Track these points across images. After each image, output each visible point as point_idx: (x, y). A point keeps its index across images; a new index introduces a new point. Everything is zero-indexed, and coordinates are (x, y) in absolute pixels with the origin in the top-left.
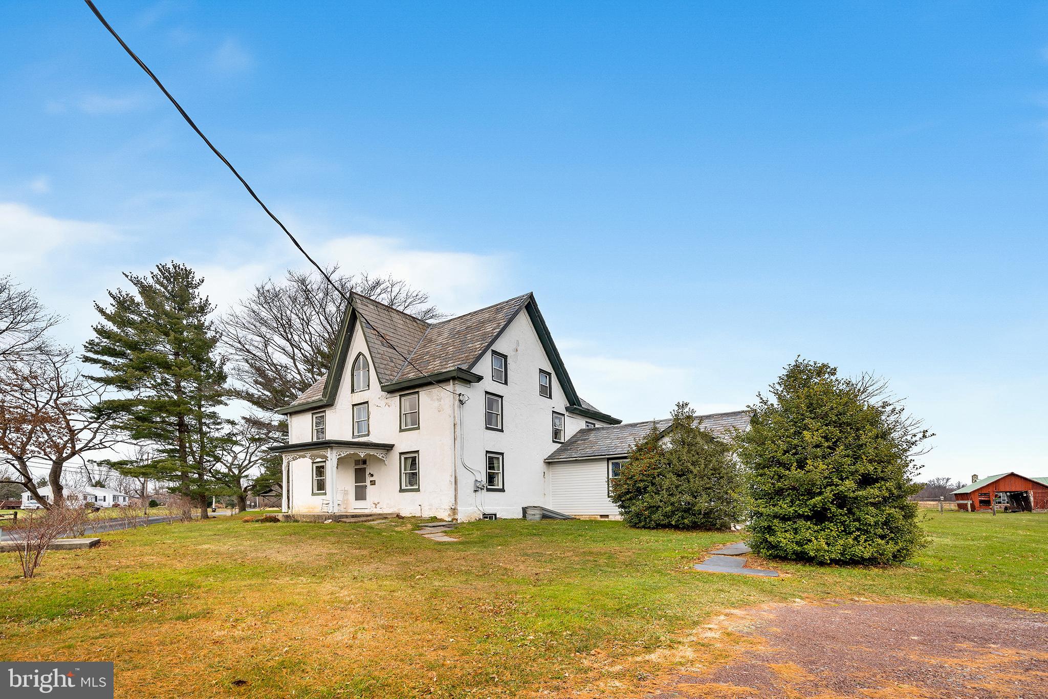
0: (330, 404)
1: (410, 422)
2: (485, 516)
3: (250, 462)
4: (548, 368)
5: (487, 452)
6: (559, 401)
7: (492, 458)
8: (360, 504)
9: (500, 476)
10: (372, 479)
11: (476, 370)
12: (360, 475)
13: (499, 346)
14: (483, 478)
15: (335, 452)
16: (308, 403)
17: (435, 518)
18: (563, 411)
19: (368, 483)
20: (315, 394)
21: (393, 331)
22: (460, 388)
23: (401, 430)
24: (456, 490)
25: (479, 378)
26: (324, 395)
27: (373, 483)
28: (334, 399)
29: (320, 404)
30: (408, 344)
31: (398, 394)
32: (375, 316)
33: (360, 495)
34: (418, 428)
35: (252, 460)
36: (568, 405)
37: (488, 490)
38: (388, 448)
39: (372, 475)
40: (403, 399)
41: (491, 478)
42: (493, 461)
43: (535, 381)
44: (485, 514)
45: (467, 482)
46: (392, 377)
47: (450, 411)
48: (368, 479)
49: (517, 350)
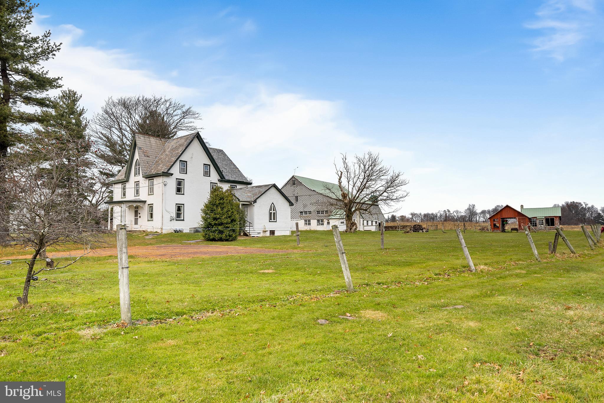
0: (127, 181)
1: (151, 191)
2: (176, 231)
3: (102, 198)
4: (208, 162)
5: (176, 204)
6: (214, 177)
7: (180, 206)
8: (136, 226)
9: (183, 214)
10: (140, 215)
11: (171, 171)
12: (136, 213)
13: (183, 158)
14: (174, 215)
15: (124, 205)
16: (120, 180)
17: (157, 232)
18: (217, 182)
19: (138, 217)
20: (121, 176)
21: (150, 148)
22: (165, 179)
23: (149, 195)
24: (162, 220)
25: (172, 174)
26: (125, 177)
27: (140, 217)
28: (129, 179)
29: (124, 181)
30: (156, 153)
31: (148, 179)
32: (143, 142)
33: (136, 223)
34: (153, 194)
35: (103, 197)
36: (220, 178)
37: (176, 220)
38: (145, 202)
39: (140, 214)
40: (150, 181)
41: (178, 215)
42: (179, 208)
43: (201, 170)
44: (174, 231)
45: (167, 217)
46: (147, 171)
47: (161, 188)
48: (139, 215)
49: (192, 158)
